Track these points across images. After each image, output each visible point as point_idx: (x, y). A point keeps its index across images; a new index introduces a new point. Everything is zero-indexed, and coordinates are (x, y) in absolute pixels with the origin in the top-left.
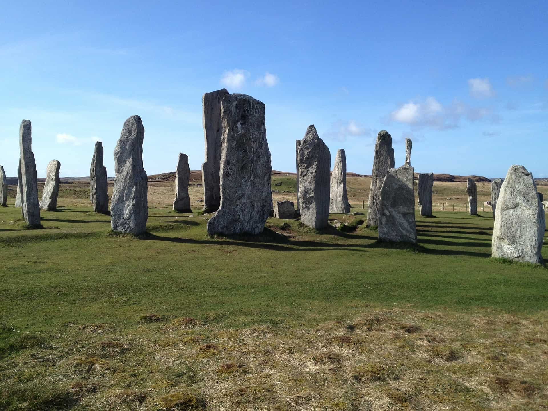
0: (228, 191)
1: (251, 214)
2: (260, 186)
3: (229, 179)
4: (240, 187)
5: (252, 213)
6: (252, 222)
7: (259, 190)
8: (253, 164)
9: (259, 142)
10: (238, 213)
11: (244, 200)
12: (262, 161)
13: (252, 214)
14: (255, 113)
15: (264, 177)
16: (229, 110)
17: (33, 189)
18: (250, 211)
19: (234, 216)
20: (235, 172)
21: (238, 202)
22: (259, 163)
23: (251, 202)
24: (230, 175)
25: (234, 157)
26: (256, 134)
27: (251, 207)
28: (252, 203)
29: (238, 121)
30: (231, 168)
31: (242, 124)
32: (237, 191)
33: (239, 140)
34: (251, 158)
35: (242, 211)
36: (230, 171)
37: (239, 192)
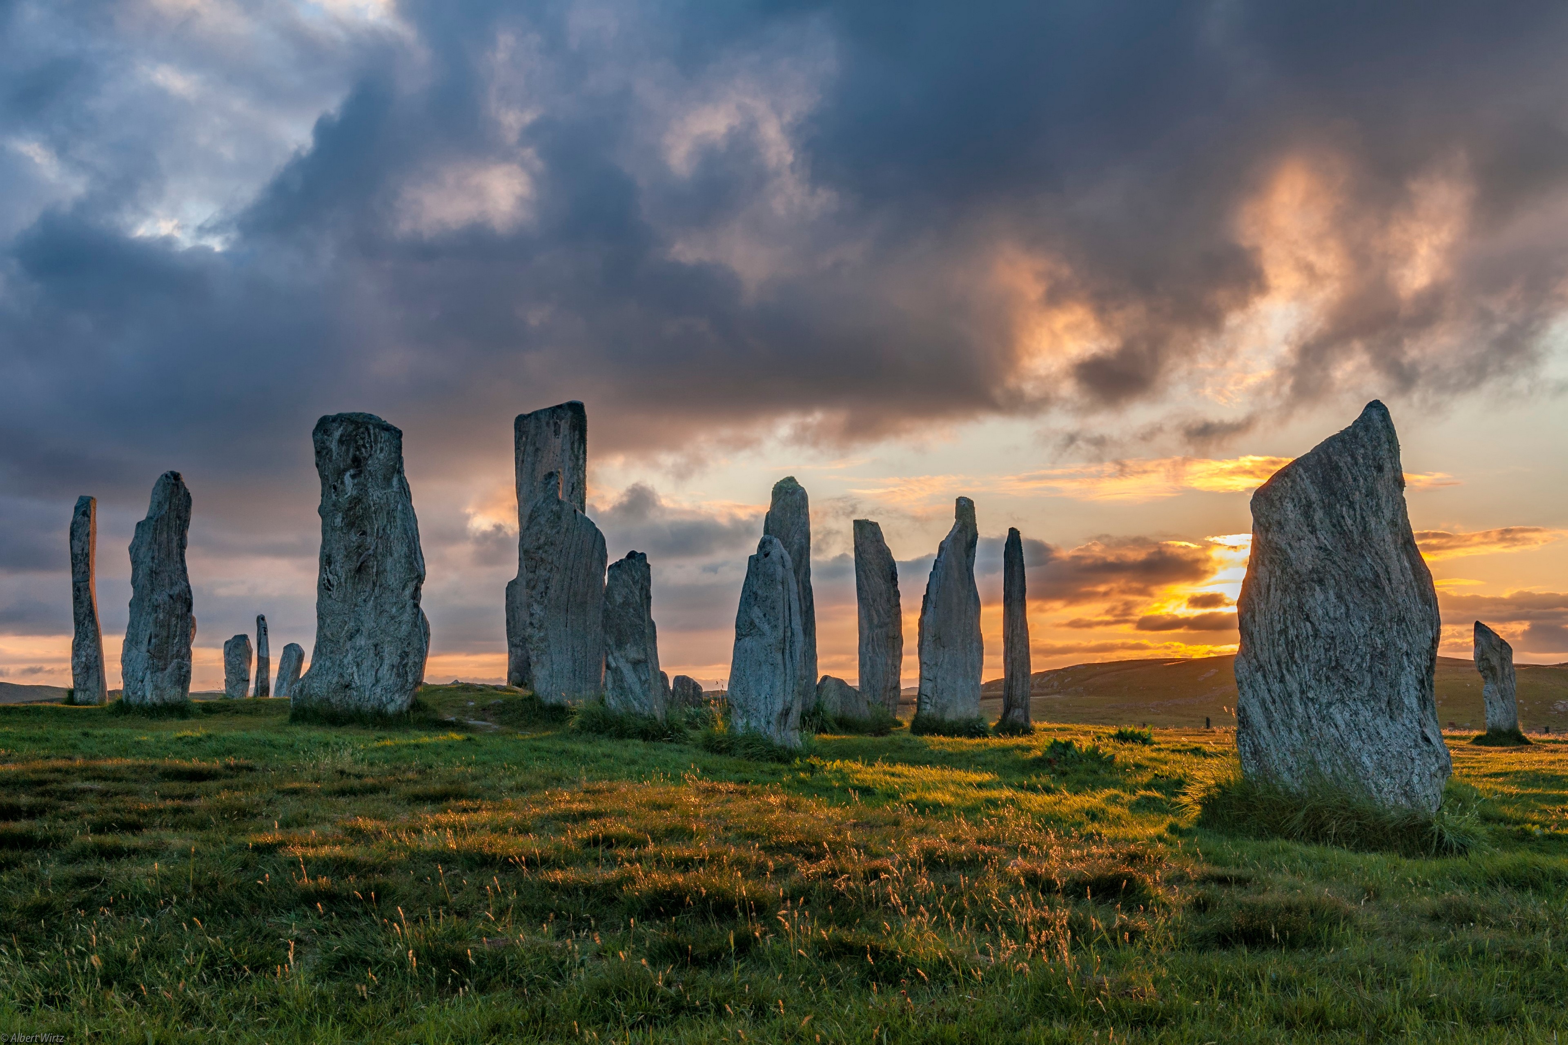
0: (328, 621)
1: (376, 673)
2: (394, 610)
3: (330, 596)
4: (353, 612)
5: (378, 670)
6: (379, 690)
7: (393, 618)
8: (378, 561)
9: (388, 513)
10: (349, 671)
11: (361, 641)
12: (396, 555)
13: (380, 672)
14: (378, 452)
15: (403, 589)
16: (327, 448)
17: (87, 637)
18: (375, 664)
19: (341, 675)
20: (343, 580)
21: (348, 645)
22: (390, 560)
23: (376, 646)
24: (333, 586)
25: (338, 549)
26: (380, 495)
27: (376, 655)
28: (379, 648)
29: (345, 470)
30: (333, 572)
31: (353, 477)
32: (346, 622)
33: (350, 509)
34: (372, 548)
35: (358, 665)
36: (331, 577)
37: (352, 624)
